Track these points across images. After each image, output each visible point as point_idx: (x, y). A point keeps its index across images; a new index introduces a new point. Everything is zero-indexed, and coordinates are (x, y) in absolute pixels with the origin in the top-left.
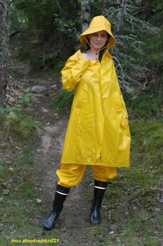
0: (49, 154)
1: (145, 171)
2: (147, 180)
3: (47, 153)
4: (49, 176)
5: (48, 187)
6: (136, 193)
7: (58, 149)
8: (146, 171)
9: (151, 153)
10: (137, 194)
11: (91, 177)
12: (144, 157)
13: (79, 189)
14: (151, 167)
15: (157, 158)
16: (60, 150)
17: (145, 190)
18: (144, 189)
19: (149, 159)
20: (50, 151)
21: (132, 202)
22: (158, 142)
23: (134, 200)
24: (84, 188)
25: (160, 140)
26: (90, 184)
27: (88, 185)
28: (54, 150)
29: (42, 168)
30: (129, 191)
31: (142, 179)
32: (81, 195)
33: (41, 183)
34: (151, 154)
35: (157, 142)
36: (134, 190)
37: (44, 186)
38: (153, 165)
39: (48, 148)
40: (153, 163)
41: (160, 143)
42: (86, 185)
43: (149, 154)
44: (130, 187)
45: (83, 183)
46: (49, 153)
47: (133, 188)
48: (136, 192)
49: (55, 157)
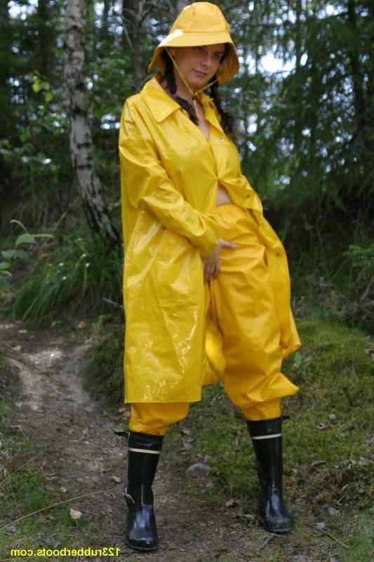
0: (48, 412)
1: (321, 426)
2: (333, 446)
3: (42, 408)
4: (73, 458)
5: (81, 484)
6: (318, 478)
7: (66, 400)
8: (322, 424)
9: (322, 384)
10: (322, 480)
11: (183, 451)
12: (308, 394)
13: (164, 482)
14: (332, 416)
15: (341, 394)
16: (71, 400)
17: (340, 468)
18: (337, 467)
19: (320, 397)
20: (47, 403)
21: (314, 501)
22: (333, 356)
23: (317, 494)
24: (175, 478)
25: (336, 351)
26: (187, 467)
27: (184, 471)
28: (58, 402)
29: (46, 441)
30: (299, 474)
31: (320, 445)
32: (176, 495)
33: (59, 475)
34: (322, 387)
35: (330, 358)
36: (312, 471)
37: (68, 480)
38: (334, 410)
39: (41, 399)
40: (334, 407)
41: (337, 358)
42: (180, 471)
43: (316, 385)
44: (297, 465)
45: (167, 468)
46: (49, 409)
47: (305, 467)
48: (318, 475)
49: (65, 416)
